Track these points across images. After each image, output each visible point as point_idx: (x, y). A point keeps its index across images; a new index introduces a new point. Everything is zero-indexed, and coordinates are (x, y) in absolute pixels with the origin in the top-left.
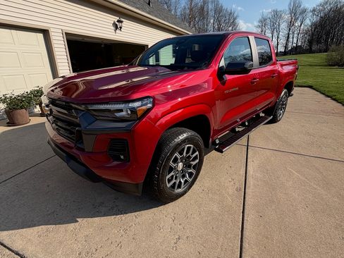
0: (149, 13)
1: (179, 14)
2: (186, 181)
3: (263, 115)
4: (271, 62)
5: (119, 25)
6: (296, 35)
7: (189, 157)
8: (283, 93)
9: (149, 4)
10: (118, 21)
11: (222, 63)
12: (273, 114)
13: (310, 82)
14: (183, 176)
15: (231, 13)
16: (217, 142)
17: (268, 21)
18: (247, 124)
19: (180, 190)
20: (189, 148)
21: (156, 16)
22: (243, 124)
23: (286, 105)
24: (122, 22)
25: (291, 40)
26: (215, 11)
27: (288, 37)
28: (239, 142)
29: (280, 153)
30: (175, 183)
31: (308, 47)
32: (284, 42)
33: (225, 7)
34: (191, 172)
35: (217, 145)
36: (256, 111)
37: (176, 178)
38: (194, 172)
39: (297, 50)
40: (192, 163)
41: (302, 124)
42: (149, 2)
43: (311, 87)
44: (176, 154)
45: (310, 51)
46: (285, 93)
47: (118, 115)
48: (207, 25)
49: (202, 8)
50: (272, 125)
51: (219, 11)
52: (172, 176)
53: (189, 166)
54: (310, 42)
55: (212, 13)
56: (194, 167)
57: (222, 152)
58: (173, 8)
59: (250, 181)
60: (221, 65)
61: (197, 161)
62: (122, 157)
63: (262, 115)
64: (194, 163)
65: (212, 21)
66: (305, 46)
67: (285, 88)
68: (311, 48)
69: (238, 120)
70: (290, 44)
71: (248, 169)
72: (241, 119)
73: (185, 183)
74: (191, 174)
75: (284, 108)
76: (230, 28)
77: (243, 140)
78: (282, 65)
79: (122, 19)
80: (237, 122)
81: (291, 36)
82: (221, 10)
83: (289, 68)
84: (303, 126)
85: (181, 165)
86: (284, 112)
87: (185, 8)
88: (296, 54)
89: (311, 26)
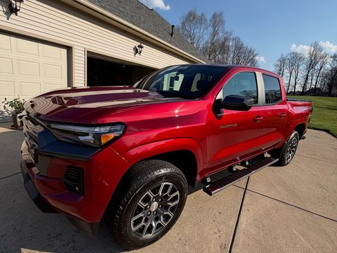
0: (170, 43)
1: (201, 46)
2: (159, 226)
3: (269, 156)
4: (281, 101)
5: (139, 49)
6: (315, 78)
7: (166, 197)
8: (293, 135)
9: (172, 35)
10: (139, 46)
11: (220, 96)
12: (279, 157)
13: (327, 125)
14: (157, 219)
15: (250, 51)
16: (209, 180)
17: (287, 62)
18: (247, 163)
19: (149, 236)
20: (167, 187)
21: (176, 46)
22: (243, 164)
23: (296, 147)
24: (142, 47)
25: (309, 81)
26: (236, 47)
27: (307, 79)
28: (236, 182)
29: (282, 205)
30: (144, 226)
31: (328, 91)
32: (303, 83)
33: (245, 45)
34: (167, 215)
35: (208, 184)
36: (261, 150)
37: (146, 220)
38: (171, 215)
39: (315, 92)
40: (169, 204)
41: (314, 173)
42: (172, 33)
43: (328, 131)
44: (149, 193)
45: (329, 94)
46: (295, 135)
47: (82, 138)
48: (227, 59)
49: (223, 44)
50: (278, 168)
51: (239, 48)
52: (141, 218)
53: (166, 207)
54: (330, 86)
55: (232, 49)
56: (172, 209)
57: (211, 194)
58: (195, 41)
59: (240, 237)
60: (218, 97)
61: (177, 202)
62: (77, 189)
63: (267, 155)
64: (171, 204)
65: (232, 56)
66: (325, 89)
67: (296, 130)
68: (330, 92)
69: (238, 158)
70: (308, 85)
71: (241, 219)
72: (241, 158)
73: (157, 228)
74: (166, 218)
75: (294, 152)
76: (249, 64)
77: (242, 182)
78: (293, 105)
79: (143, 45)
80: (235, 160)
81: (310, 78)
82: (241, 47)
83: (302, 110)
84: (315, 175)
85: (155, 205)
86: (293, 156)
87: (207, 42)
88: (314, 95)
89: (331, 71)
